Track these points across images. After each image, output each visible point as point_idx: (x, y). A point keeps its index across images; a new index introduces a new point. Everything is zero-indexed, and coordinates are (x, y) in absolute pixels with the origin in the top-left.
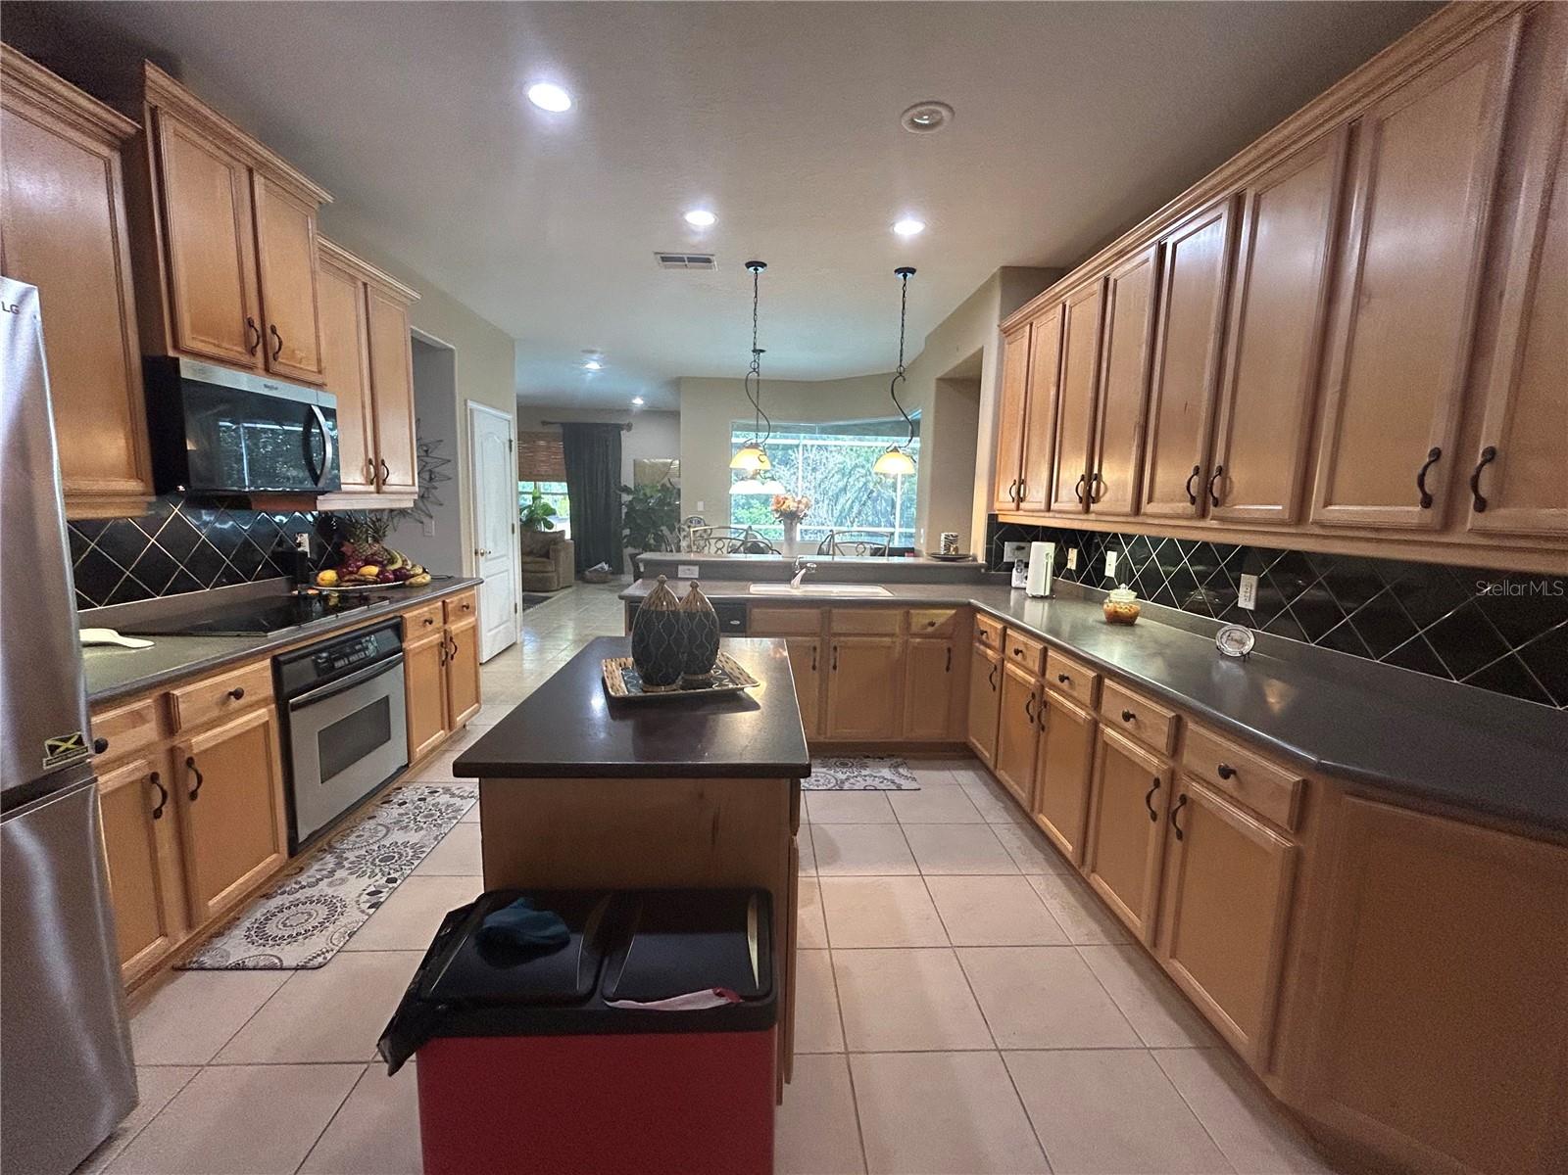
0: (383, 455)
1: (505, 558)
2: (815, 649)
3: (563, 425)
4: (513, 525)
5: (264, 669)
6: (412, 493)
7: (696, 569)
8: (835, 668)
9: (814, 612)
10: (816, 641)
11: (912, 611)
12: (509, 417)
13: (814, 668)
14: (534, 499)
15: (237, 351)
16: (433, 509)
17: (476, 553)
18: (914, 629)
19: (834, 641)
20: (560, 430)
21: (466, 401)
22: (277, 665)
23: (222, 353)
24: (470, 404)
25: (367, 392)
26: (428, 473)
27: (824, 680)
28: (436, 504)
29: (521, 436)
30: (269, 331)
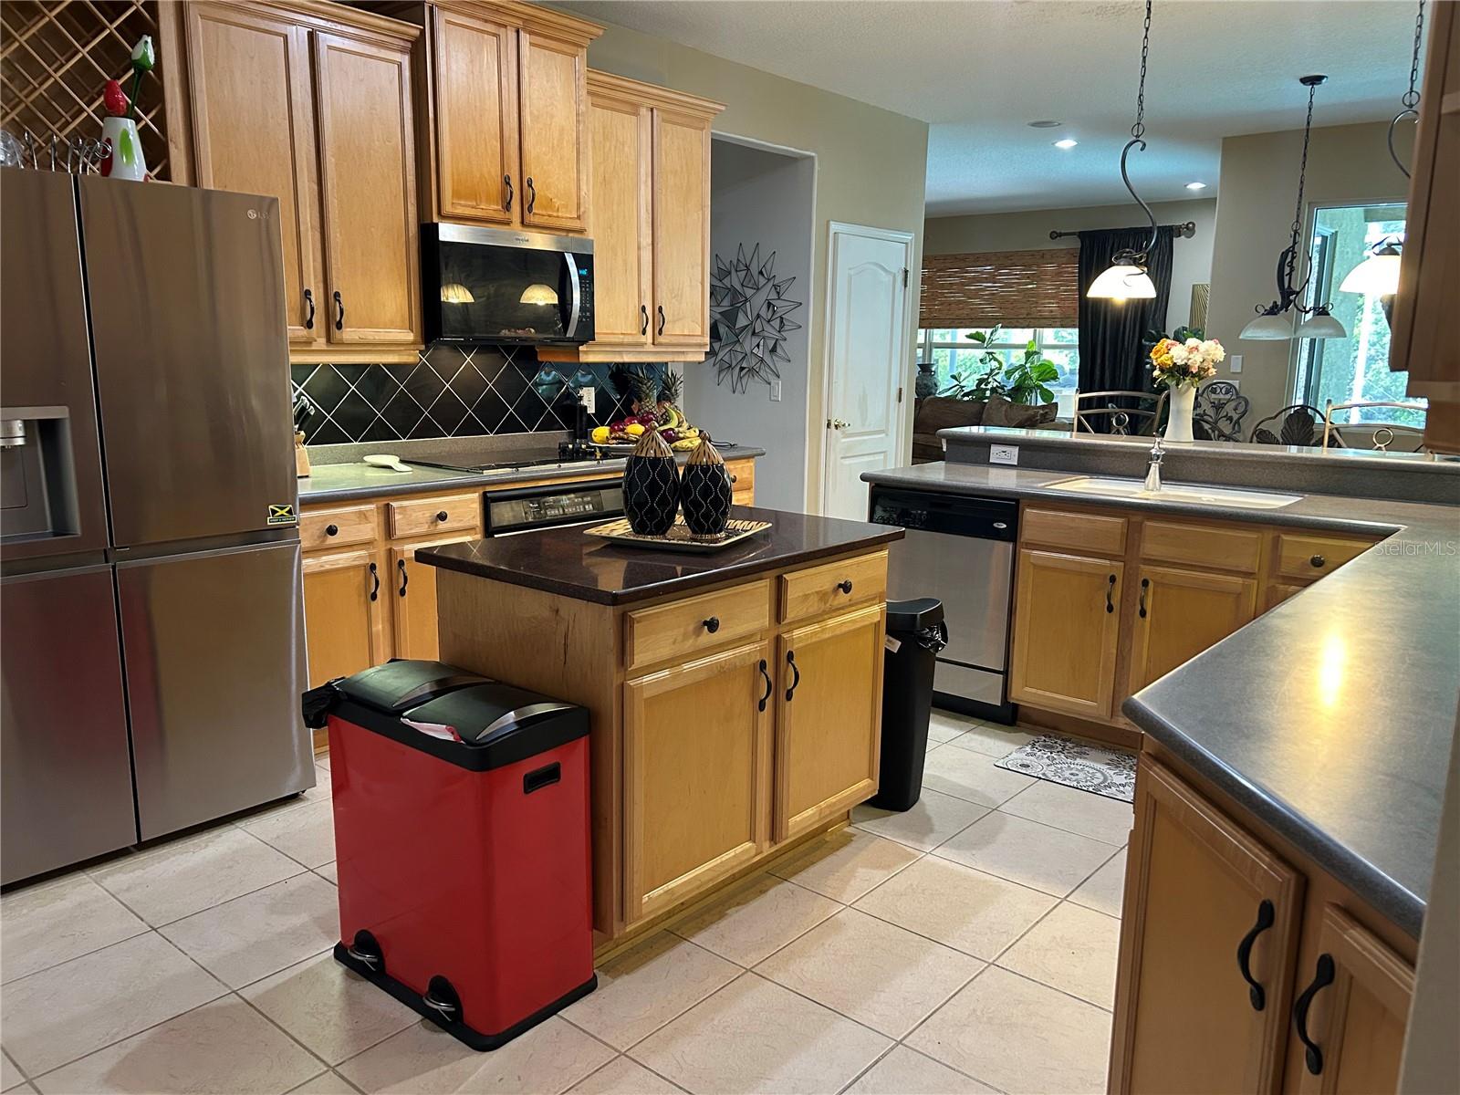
0: (663, 300)
1: (883, 435)
2: (1113, 579)
3: (1082, 235)
4: (900, 390)
5: (473, 501)
6: (701, 345)
7: (1016, 450)
8: (1143, 613)
9: (1117, 522)
10: (1117, 568)
11: (1285, 537)
12: (908, 237)
13: (1110, 609)
14: (1029, 355)
15: (492, 208)
16: (781, 366)
17: (829, 425)
18: (1287, 568)
19: (1146, 571)
20: (1075, 244)
21: (828, 222)
22: (487, 502)
23: (478, 213)
24: (834, 227)
25: (646, 230)
26: (778, 320)
27: (1125, 634)
28: (783, 359)
29: (928, 261)
30: (525, 184)
